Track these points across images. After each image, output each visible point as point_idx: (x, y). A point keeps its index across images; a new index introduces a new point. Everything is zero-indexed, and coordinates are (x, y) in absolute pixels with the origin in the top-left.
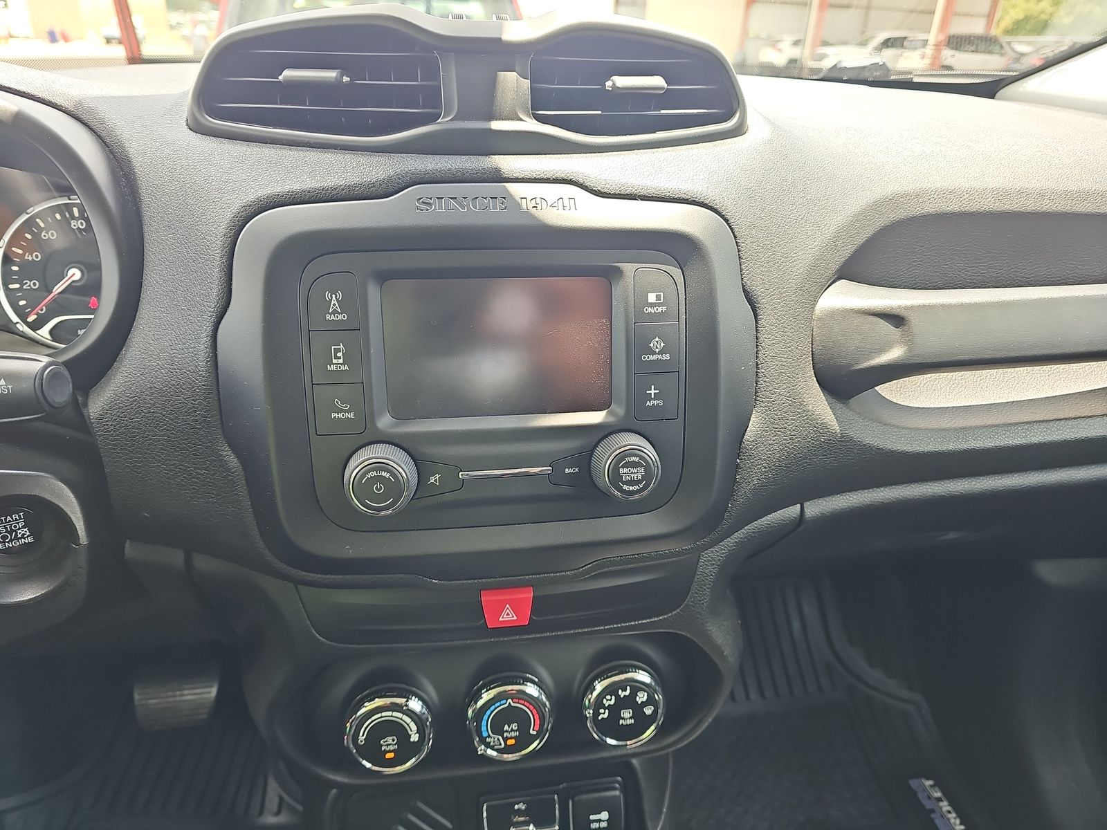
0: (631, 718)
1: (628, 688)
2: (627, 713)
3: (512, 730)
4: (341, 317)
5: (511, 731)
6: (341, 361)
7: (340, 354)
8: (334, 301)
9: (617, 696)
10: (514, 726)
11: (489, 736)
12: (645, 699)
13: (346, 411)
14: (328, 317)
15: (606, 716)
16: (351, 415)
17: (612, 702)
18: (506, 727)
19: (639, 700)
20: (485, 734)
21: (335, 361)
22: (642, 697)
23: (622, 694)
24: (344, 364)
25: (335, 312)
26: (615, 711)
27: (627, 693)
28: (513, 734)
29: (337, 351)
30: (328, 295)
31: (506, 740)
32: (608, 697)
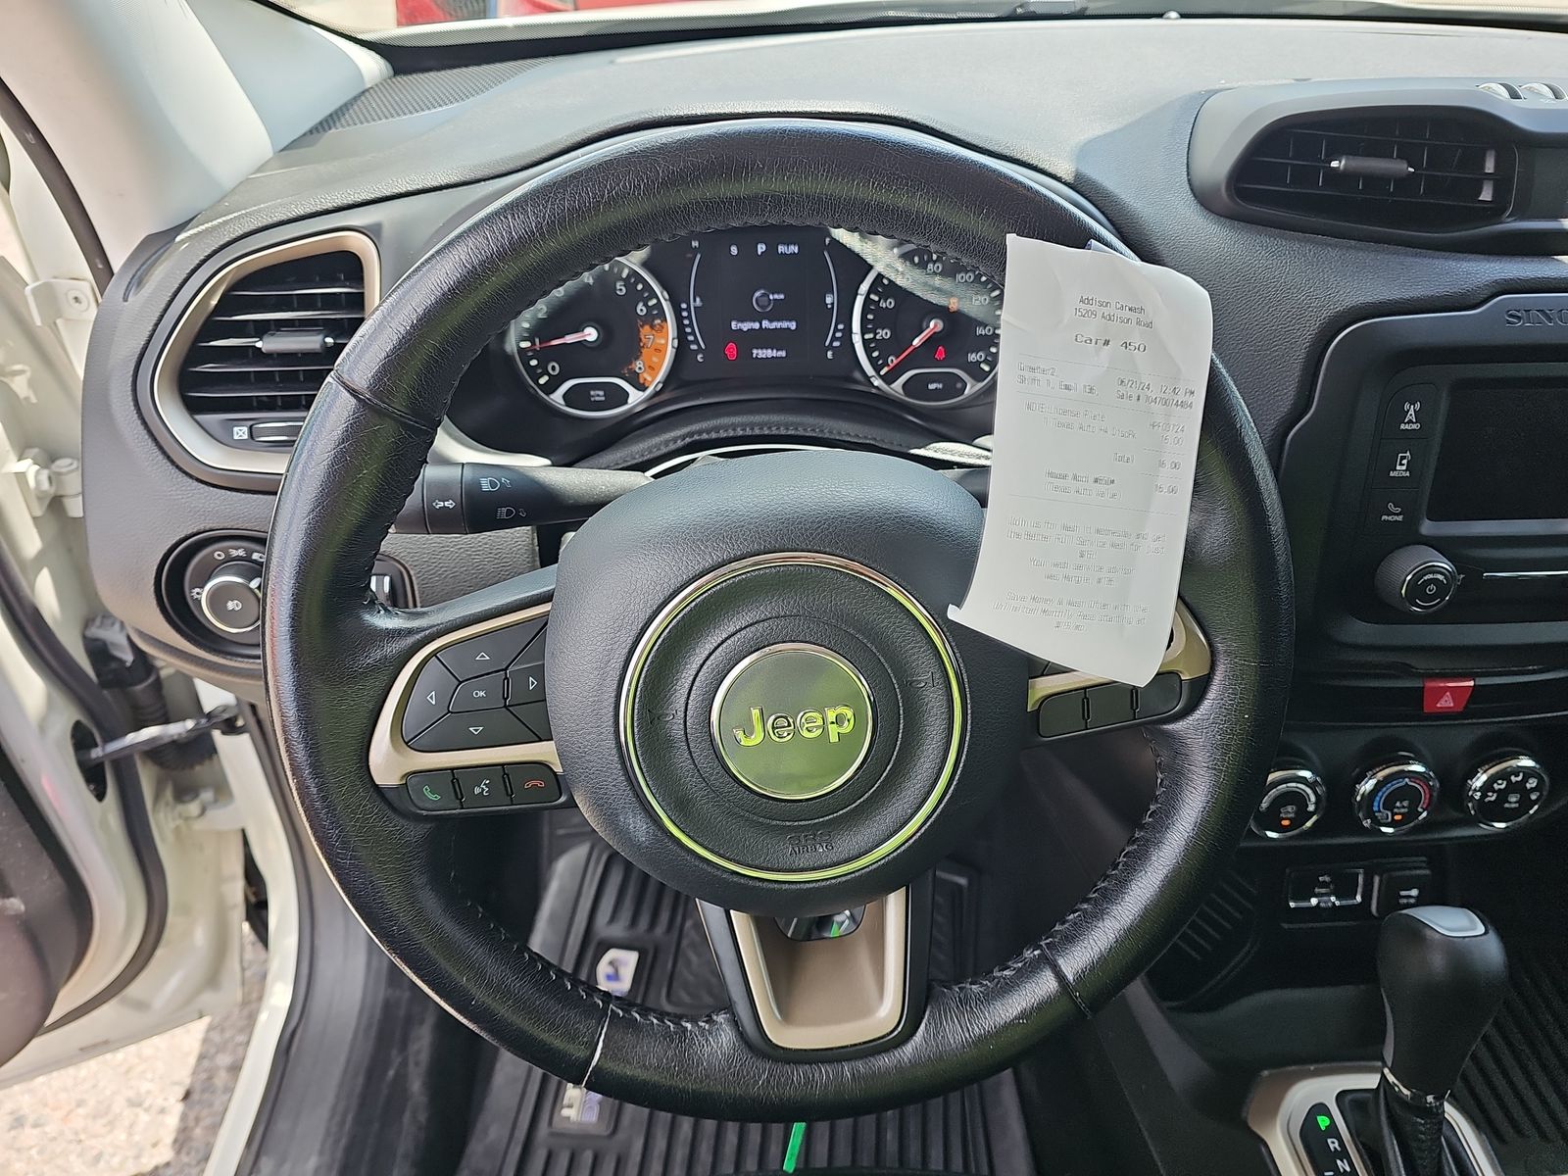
0: (1515, 802)
1: (1521, 774)
2: (1513, 798)
3: (1404, 807)
4: (1414, 426)
5: (1402, 806)
6: (1404, 468)
7: (1405, 462)
8: (1412, 412)
9: (1509, 781)
10: (1406, 803)
11: (1379, 811)
12: (1534, 785)
13: (1397, 515)
14: (1402, 427)
15: (1493, 799)
16: (1400, 518)
17: (1503, 786)
18: (1398, 804)
19: (1528, 786)
20: (1375, 809)
21: (1398, 468)
22: (1532, 783)
23: (1513, 779)
24: (1406, 470)
25: (1410, 422)
26: (1503, 795)
27: (1520, 778)
28: (1403, 810)
29: (1403, 458)
30: (1407, 406)
31: (1393, 814)
32: (1500, 782)
